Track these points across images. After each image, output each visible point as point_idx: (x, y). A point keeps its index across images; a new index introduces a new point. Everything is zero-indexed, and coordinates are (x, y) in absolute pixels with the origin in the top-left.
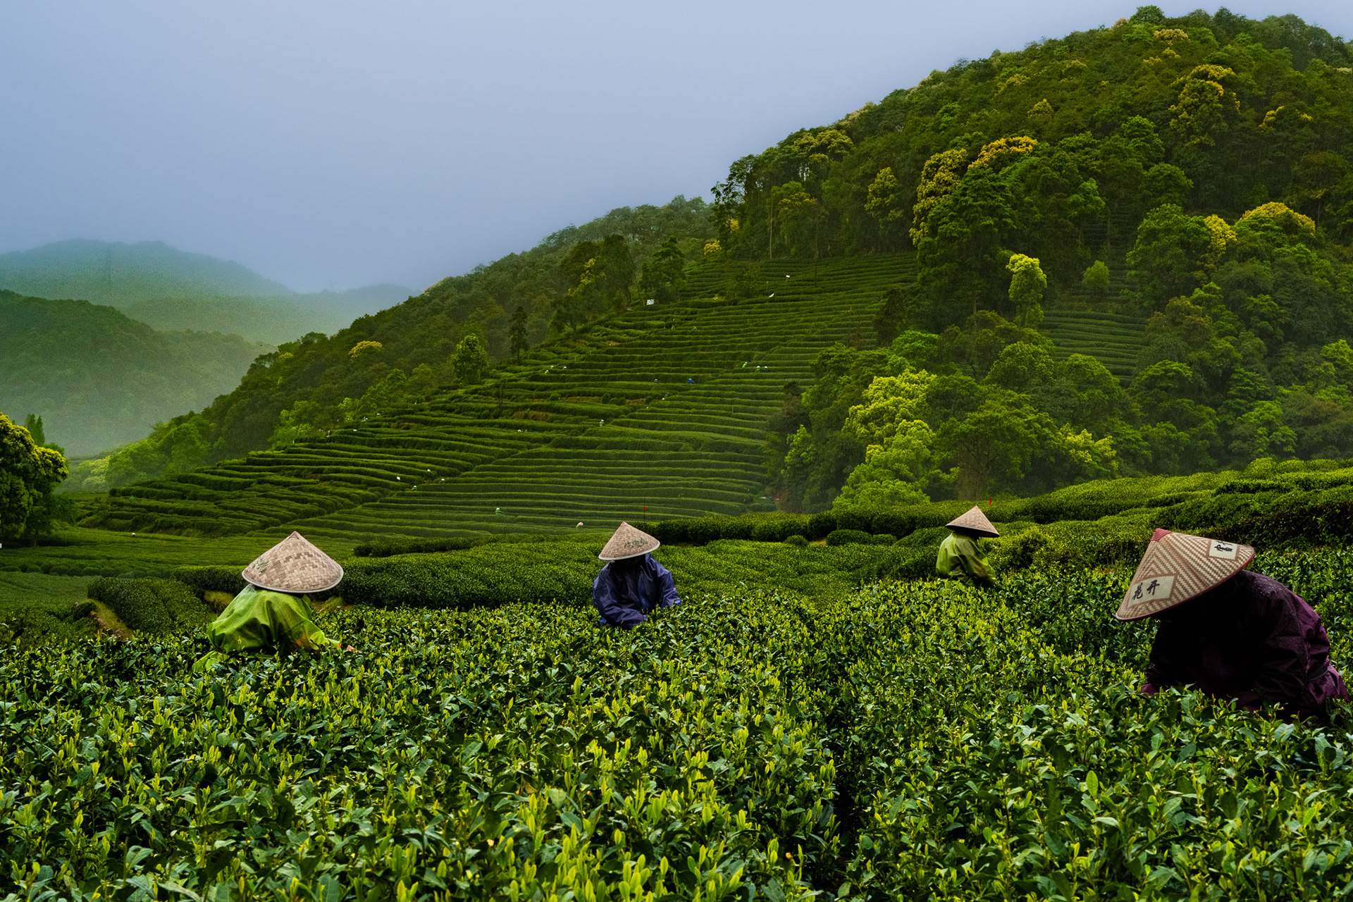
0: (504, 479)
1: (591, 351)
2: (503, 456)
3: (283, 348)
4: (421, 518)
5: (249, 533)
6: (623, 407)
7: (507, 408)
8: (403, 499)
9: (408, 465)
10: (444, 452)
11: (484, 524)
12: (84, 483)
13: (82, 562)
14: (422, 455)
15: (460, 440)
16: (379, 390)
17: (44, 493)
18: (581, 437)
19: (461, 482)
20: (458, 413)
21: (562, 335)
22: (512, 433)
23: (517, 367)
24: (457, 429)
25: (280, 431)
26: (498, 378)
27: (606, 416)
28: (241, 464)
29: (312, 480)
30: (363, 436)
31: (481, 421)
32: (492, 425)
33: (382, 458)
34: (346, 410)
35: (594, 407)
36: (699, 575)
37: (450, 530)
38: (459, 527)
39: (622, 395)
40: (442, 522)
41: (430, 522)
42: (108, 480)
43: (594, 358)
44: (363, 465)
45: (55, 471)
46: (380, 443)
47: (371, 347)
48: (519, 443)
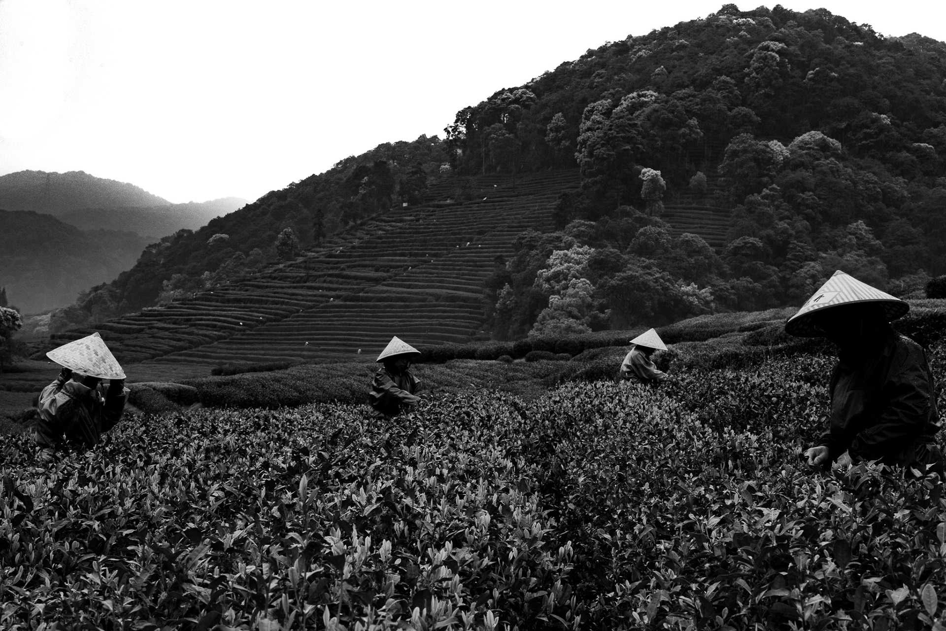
0: (311, 323)
1: (366, 237)
2: (311, 307)
3: (164, 240)
4: (257, 349)
5: (143, 362)
6: (388, 274)
7: (312, 276)
8: (244, 337)
9: (247, 315)
10: (271, 306)
11: (299, 353)
12: (35, 331)
13: (33, 383)
14: (256, 308)
15: (282, 298)
16: (227, 266)
17: (7, 338)
18: (361, 294)
19: (283, 325)
20: (279, 280)
21: (348, 227)
22: (316, 292)
23: (318, 249)
24: (280, 290)
25: (163, 294)
26: (306, 256)
27: (377, 281)
28: (136, 316)
29: (184, 326)
30: (217, 296)
31: (295, 285)
32: (302, 287)
33: (230, 310)
34: (206, 279)
35: (369, 274)
36: (440, 383)
38: (282, 355)
39: (388, 266)
40: (270, 352)
41: (262, 352)
42: (50, 329)
43: (368, 242)
44: (218, 316)
45: (14, 323)
46: (229, 301)
47: (222, 238)
48: (320, 299)
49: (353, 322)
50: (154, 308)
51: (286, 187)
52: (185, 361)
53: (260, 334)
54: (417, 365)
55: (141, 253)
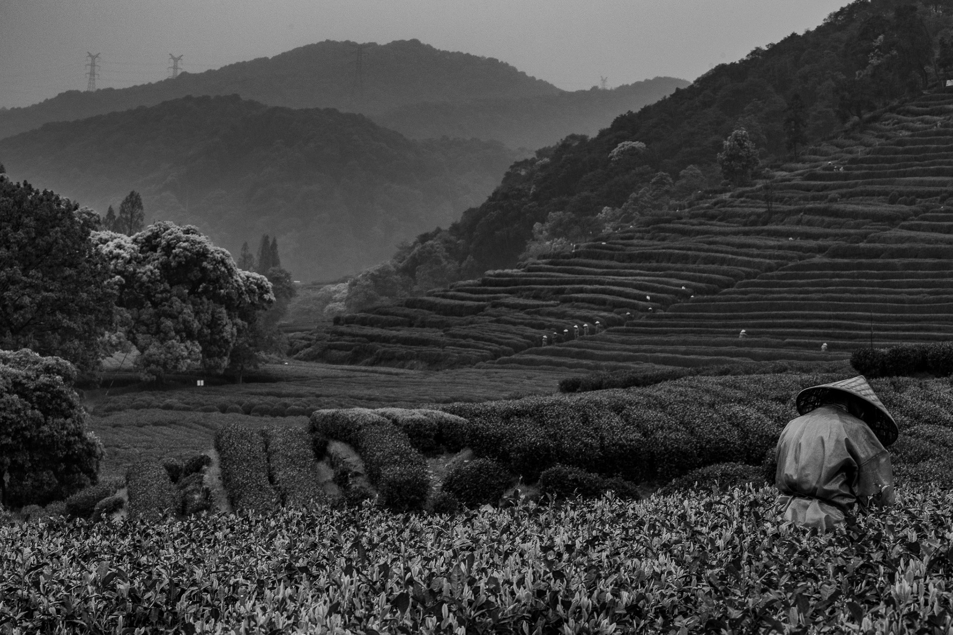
0: (771, 296)
1: (877, 142)
2: (770, 268)
3: (541, 153)
4: (673, 344)
5: (477, 365)
6: (913, 207)
7: (776, 213)
8: (652, 322)
9: (659, 282)
10: (702, 266)
11: (746, 349)
12: (326, 311)
13: (287, 400)
14: (677, 270)
15: (722, 252)
16: (641, 197)
17: (250, 323)
18: (862, 245)
19: (720, 300)
20: (721, 220)
21: (848, 125)
22: (783, 242)
23: (793, 165)
24: (719, 239)
25: (534, 247)
26: (773, 177)
27: (891, 220)
28: (475, 285)
29: (552, 302)
30: (611, 249)
31: (747, 228)
32: (758, 233)
33: (631, 275)
34: (606, 221)
35: (878, 209)
37: (706, 358)
38: (716, 354)
39: (912, 193)
40: (698, 348)
41: (683, 348)
42: (349, 306)
43: (880, 151)
44: (609, 284)
45: (261, 297)
46: (631, 258)
47: (633, 148)
48: (790, 253)
49: (844, 295)
50: (506, 271)
51: (745, 58)
52: (550, 363)
53: (681, 317)
55: (502, 176)
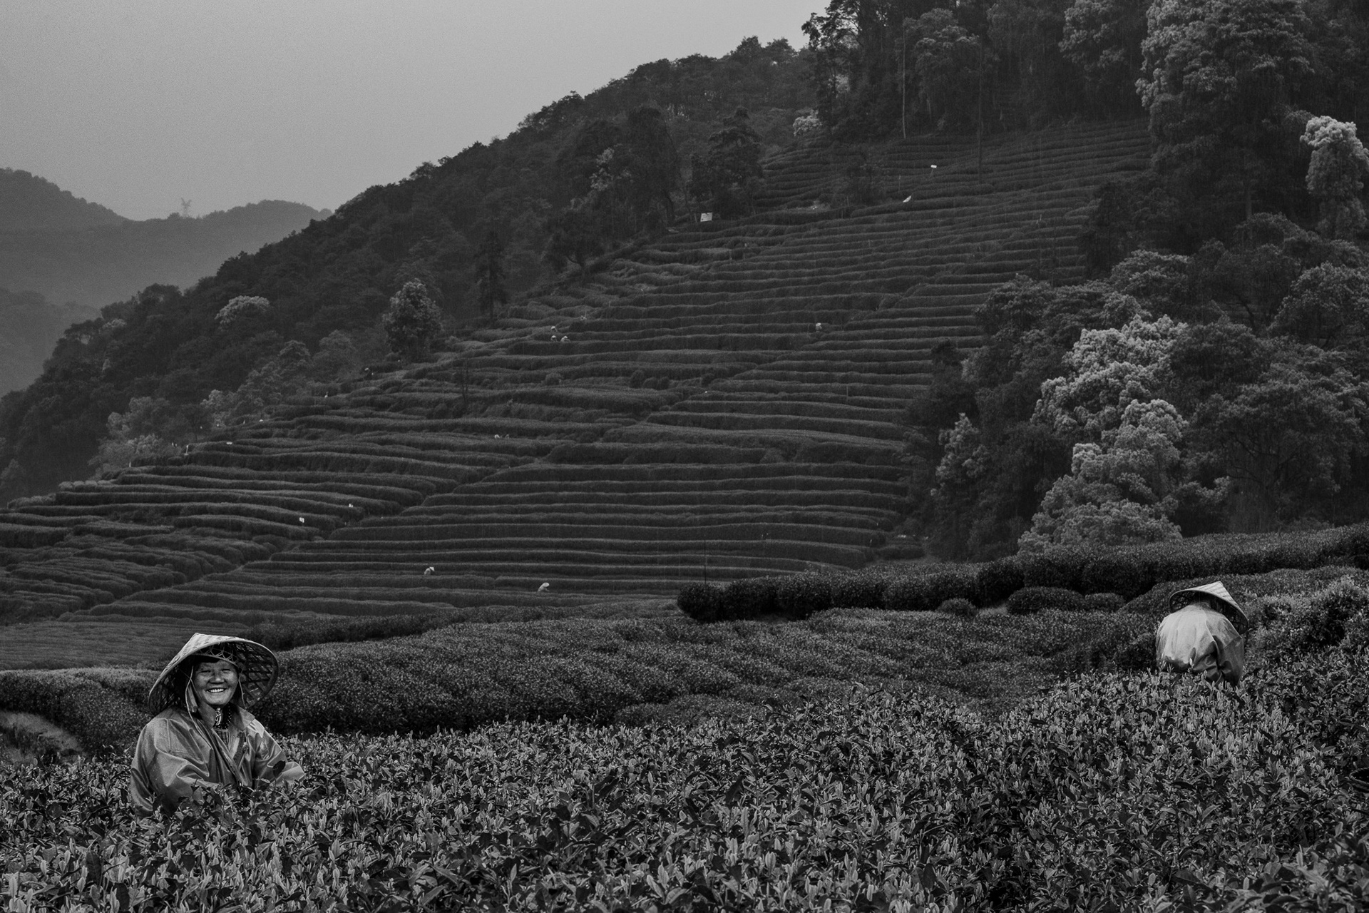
0: (473, 517)
1: (610, 301)
2: (472, 478)
3: (109, 312)
4: (340, 584)
5: (63, 616)
6: (665, 392)
7: (475, 399)
8: (309, 553)
9: (316, 498)
10: (375, 476)
11: (442, 591)
14: (339, 480)
15: (400, 455)
16: (265, 376)
18: (598, 445)
19: (401, 523)
20: (395, 410)
21: (563, 276)
22: (485, 440)
23: (489, 332)
24: (395, 436)
25: (109, 447)
26: (461, 349)
27: (636, 410)
28: (47, 503)
29: (162, 527)
30: (242, 451)
31: (434, 421)
32: (451, 428)
33: (274, 487)
34: (213, 410)
35: (617, 394)
36: (798, 668)
37: (387, 603)
38: (401, 598)
39: (664, 372)
40: (375, 591)
41: (356, 590)
43: (614, 313)
44: (244, 500)
46: (271, 463)
47: (252, 306)
48: (497, 457)
49: (576, 515)
50: (88, 483)
51: (408, 178)
52: (167, 613)
53: (349, 546)
54: (739, 623)
55: (53, 346)
